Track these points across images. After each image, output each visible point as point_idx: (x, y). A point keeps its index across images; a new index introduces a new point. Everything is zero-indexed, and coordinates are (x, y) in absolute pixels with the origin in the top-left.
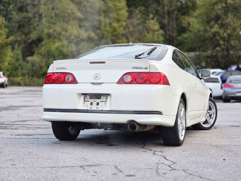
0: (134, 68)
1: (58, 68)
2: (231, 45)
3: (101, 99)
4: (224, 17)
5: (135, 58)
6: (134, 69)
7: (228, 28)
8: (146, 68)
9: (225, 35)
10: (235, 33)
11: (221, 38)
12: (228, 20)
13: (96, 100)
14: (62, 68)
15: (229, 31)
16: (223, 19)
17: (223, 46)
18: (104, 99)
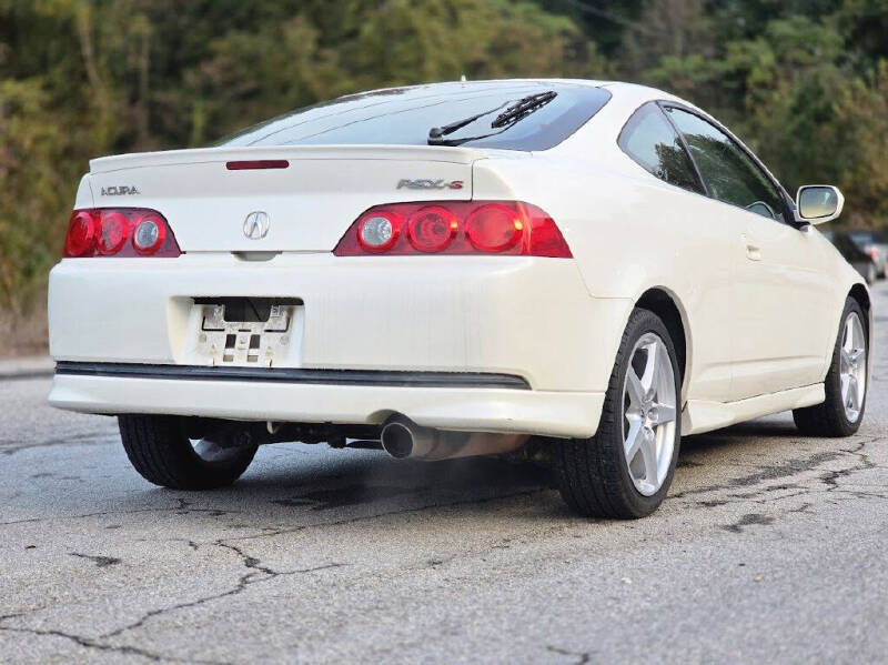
0: (403, 184)
1: (110, 189)
3: (270, 320)
5: (430, 143)
6: (404, 188)
8: (457, 186)
13: (248, 325)
14: (123, 190)
18: (278, 322)
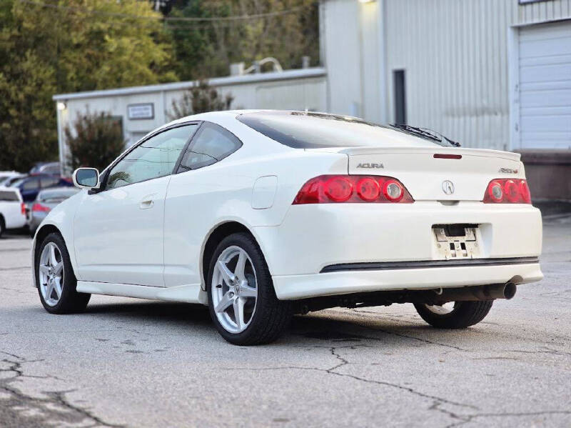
0: (501, 170)
2: (33, 118)
3: (466, 235)
4: (17, 58)
6: (501, 172)
7: (25, 83)
8: (517, 171)
9: (21, 96)
10: (41, 94)
11: (12, 103)
12: (26, 65)
13: (457, 238)
15: (28, 89)
16: (17, 63)
17: (16, 121)
18: (470, 236)
